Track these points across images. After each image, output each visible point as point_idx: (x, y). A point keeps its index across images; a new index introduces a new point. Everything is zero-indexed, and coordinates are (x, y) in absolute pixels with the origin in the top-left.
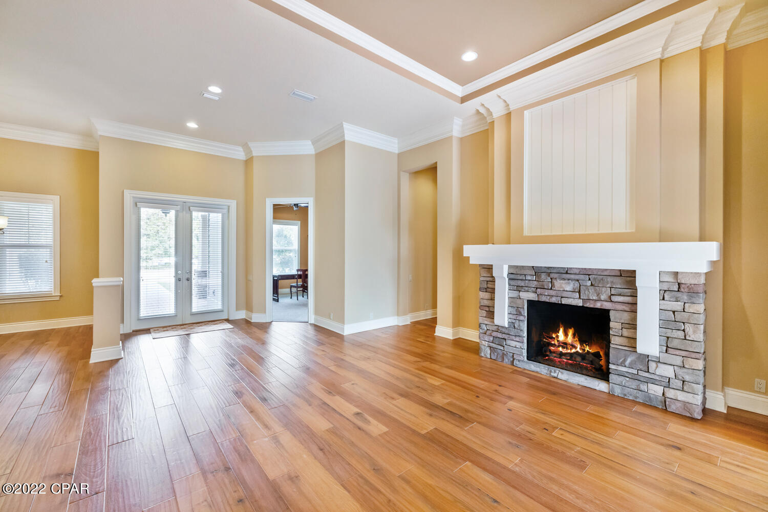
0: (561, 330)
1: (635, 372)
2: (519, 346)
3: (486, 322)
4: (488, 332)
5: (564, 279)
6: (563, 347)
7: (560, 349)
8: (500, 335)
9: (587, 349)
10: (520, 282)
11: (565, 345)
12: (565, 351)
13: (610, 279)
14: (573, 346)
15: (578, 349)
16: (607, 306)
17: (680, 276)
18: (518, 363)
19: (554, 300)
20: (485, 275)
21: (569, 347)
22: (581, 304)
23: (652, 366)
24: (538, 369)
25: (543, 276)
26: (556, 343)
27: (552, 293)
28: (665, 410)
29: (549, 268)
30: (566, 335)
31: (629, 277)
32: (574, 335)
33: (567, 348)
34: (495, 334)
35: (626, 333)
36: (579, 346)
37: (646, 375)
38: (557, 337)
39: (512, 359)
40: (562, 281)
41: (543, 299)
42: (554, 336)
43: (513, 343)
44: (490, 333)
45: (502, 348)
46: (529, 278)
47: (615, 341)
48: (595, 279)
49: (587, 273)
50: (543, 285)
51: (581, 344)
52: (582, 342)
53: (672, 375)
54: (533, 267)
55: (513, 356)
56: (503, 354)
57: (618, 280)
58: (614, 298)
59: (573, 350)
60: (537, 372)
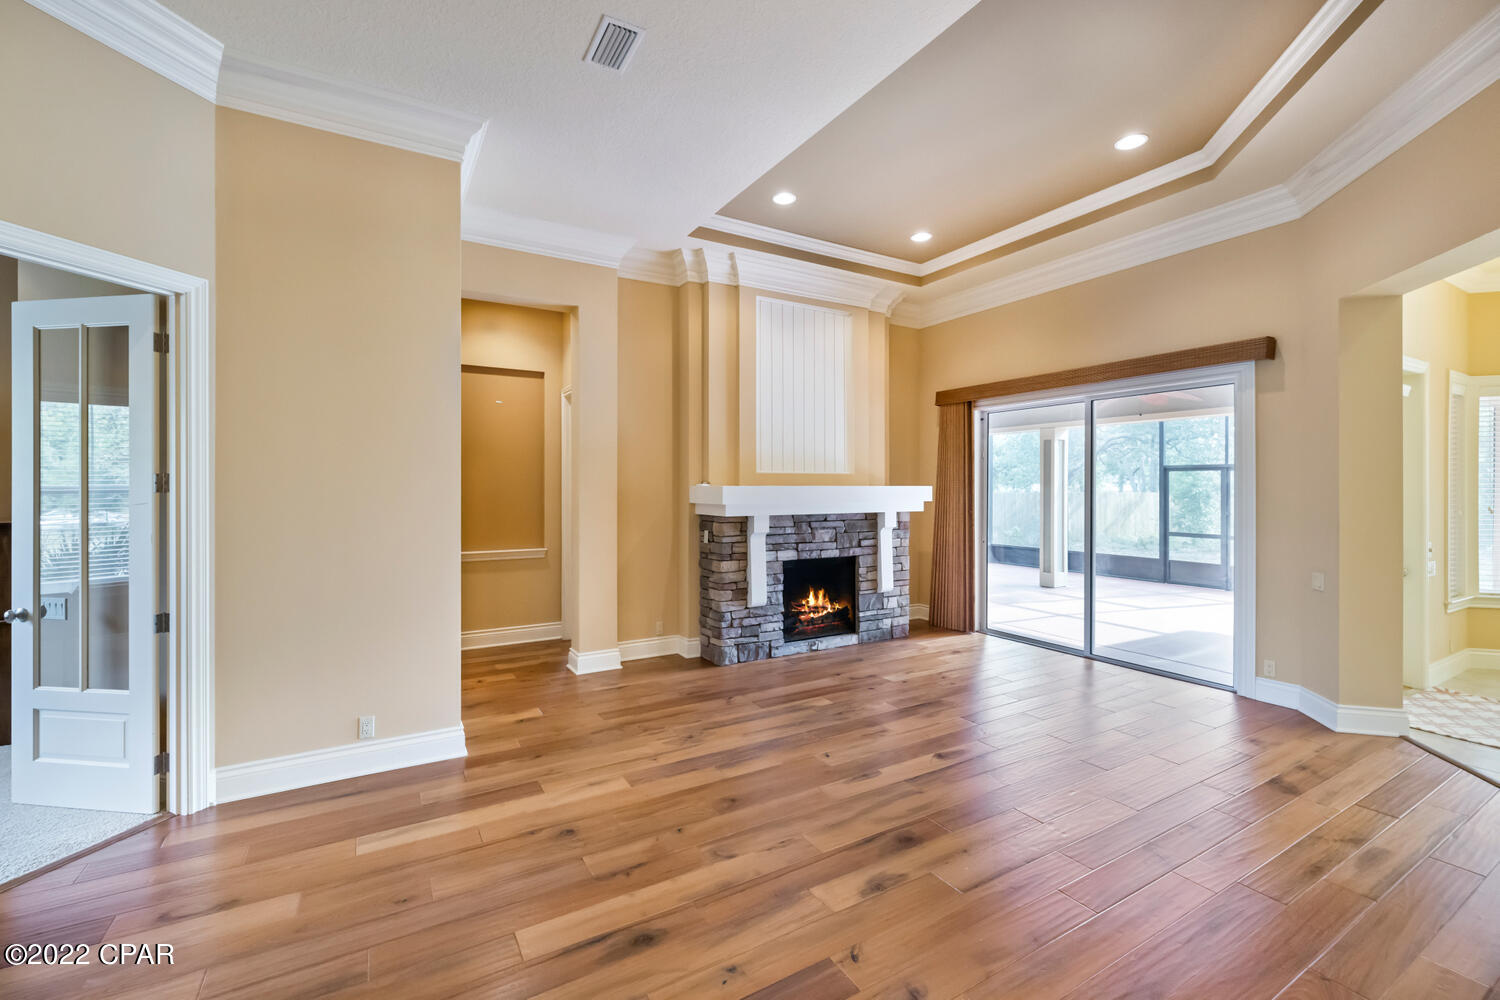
0: (812, 593)
1: (875, 612)
2: (774, 627)
3: (732, 609)
4: (736, 623)
5: (824, 528)
6: (814, 612)
7: (812, 615)
8: (753, 621)
9: (837, 606)
10: (778, 537)
11: (816, 609)
12: (817, 616)
13: (860, 523)
14: (825, 608)
15: (829, 610)
16: (857, 551)
17: (901, 516)
18: (776, 651)
19: (815, 555)
20: (732, 534)
21: (820, 610)
22: (838, 555)
23: (885, 600)
24: (798, 650)
25: (804, 526)
26: (807, 609)
27: (813, 546)
28: (892, 638)
29: (809, 516)
30: (816, 597)
31: (872, 521)
32: (824, 596)
33: (818, 612)
34: (746, 622)
35: (870, 576)
36: (829, 606)
37: (882, 612)
38: (808, 602)
39: (768, 650)
40: (823, 531)
41: (805, 556)
42: (804, 602)
43: (770, 627)
44: (740, 623)
45: (755, 640)
46: (789, 531)
47: (864, 587)
48: (849, 525)
49: (842, 518)
50: (804, 539)
51: (832, 604)
52: (832, 601)
53: (896, 605)
54: (793, 516)
55: (770, 645)
56: (758, 647)
57: (865, 523)
58: (864, 543)
59: (825, 612)
60: (798, 653)
